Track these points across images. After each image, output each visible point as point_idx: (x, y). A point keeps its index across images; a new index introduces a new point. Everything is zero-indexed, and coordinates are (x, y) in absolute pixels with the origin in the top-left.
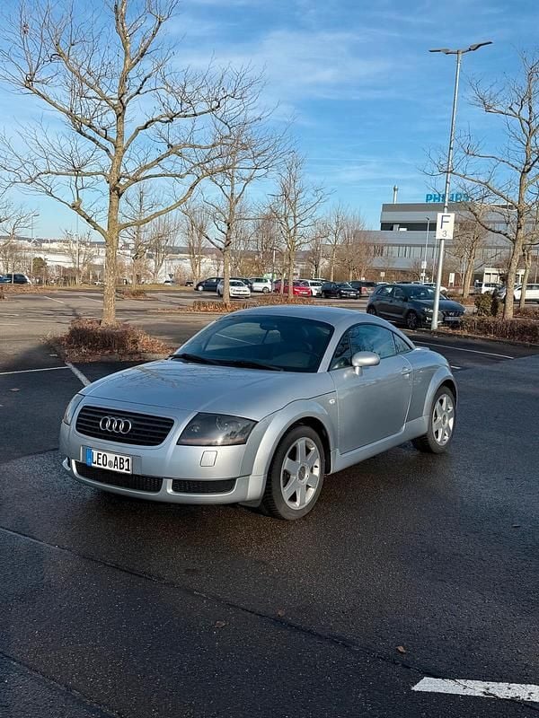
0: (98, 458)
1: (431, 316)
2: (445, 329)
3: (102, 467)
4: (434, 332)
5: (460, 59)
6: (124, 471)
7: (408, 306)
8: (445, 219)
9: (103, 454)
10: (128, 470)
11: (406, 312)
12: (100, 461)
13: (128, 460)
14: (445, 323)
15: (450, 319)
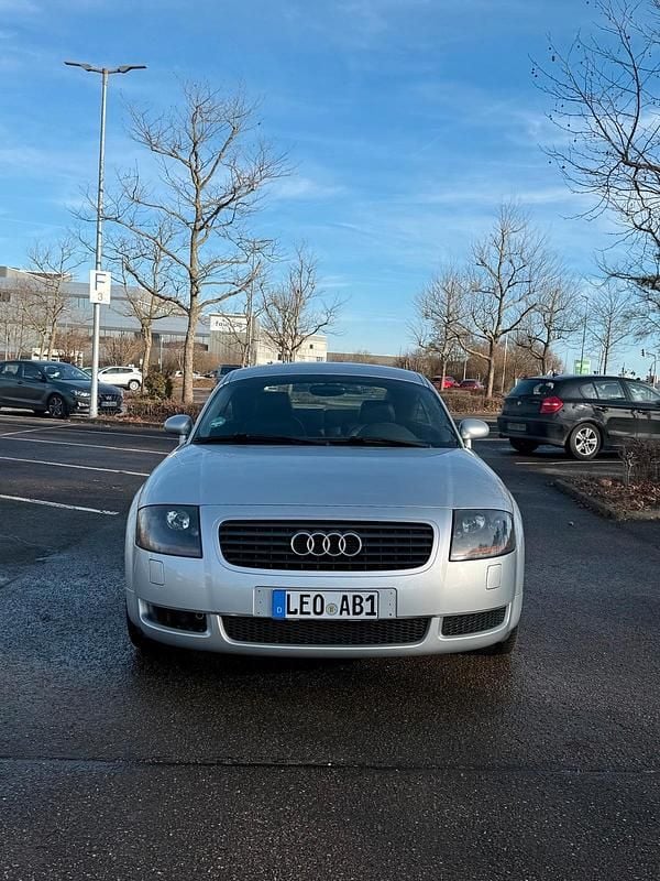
0: (302, 603)
1: (88, 402)
2: (104, 417)
3: (313, 616)
4: (93, 421)
5: (106, 80)
6: (363, 616)
7: (48, 388)
8: (100, 278)
9: (313, 594)
10: (373, 613)
11: (45, 397)
12: (308, 608)
13: (372, 598)
14: (101, 409)
15: (107, 404)
